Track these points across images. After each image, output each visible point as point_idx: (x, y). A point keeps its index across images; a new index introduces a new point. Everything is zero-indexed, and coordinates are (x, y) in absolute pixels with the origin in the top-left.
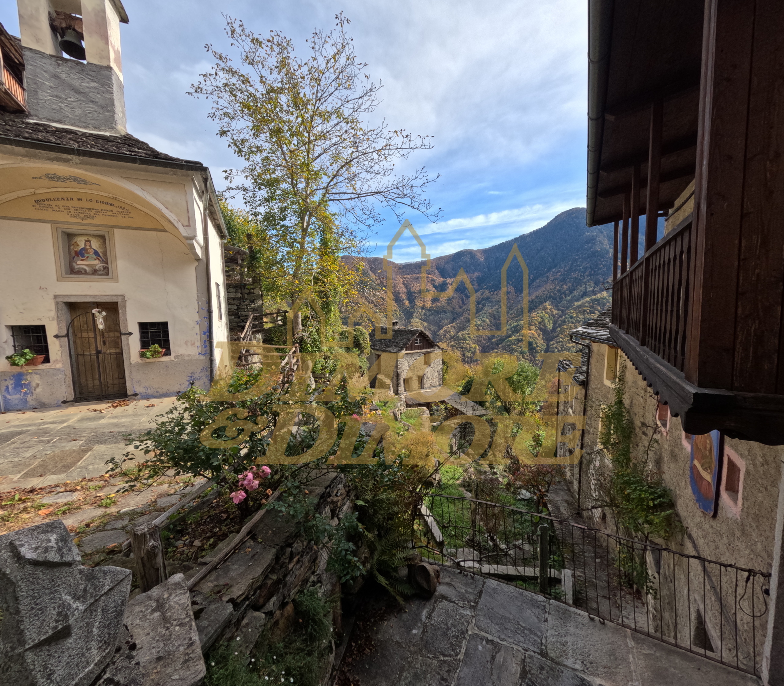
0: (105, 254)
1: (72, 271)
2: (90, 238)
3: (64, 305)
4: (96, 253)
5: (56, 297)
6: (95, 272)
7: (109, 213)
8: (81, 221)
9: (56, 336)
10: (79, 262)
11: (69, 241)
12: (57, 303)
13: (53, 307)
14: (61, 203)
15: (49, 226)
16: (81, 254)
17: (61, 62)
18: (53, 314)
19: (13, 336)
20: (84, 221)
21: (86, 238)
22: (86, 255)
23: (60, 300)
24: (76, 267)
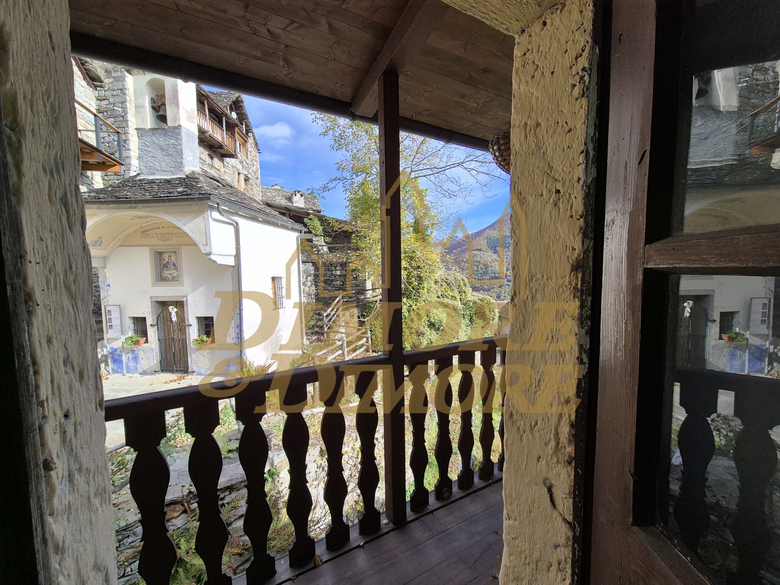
0: (178, 265)
1: (161, 279)
2: (171, 254)
3: (156, 304)
4: (174, 265)
5: (151, 297)
6: (173, 279)
7: (179, 235)
8: (163, 243)
9: (151, 325)
10: (165, 272)
13: (150, 305)
14: (154, 231)
15: (148, 248)
16: (166, 266)
18: (149, 309)
19: (134, 323)
20: (166, 243)
21: (169, 254)
22: (169, 267)
23: (153, 300)
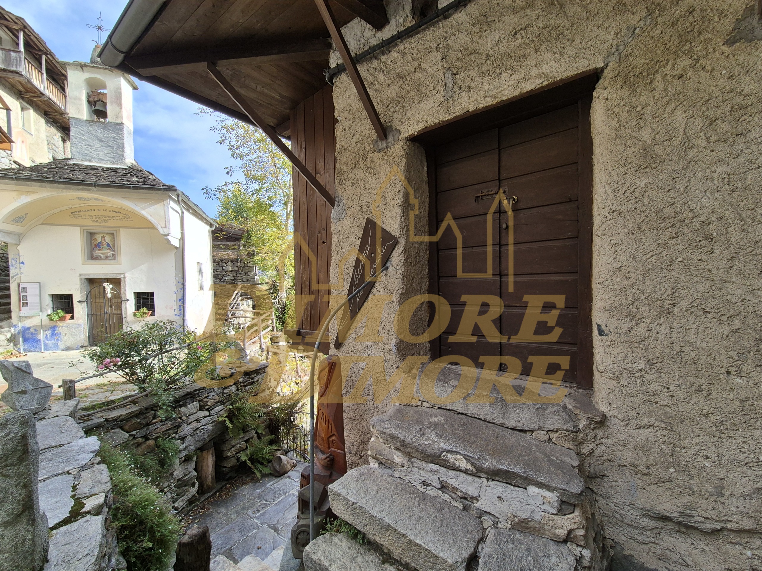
0: (114, 245)
1: (92, 257)
2: (105, 235)
3: (85, 280)
4: (108, 245)
5: (80, 275)
6: (107, 258)
7: (117, 218)
8: (99, 224)
9: (79, 302)
10: (97, 251)
11: (91, 237)
12: (81, 279)
13: (79, 282)
14: (87, 213)
15: (79, 228)
16: (98, 246)
17: (92, 124)
18: (78, 286)
19: (53, 301)
20: (101, 224)
21: (102, 235)
22: (102, 247)
23: (83, 277)
24: (95, 255)
